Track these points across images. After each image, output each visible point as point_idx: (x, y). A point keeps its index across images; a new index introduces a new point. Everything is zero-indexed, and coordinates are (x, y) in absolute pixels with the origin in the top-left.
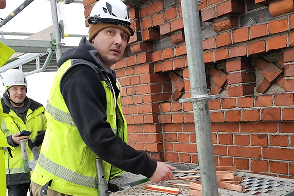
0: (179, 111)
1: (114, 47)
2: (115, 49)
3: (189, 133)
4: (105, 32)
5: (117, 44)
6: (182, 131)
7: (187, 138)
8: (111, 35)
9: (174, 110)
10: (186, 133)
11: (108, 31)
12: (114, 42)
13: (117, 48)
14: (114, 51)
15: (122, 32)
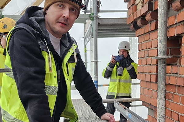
0: (176, 73)
1: (61, 19)
2: (63, 21)
3: (180, 95)
4: (55, 6)
5: (64, 17)
6: (176, 92)
7: (179, 99)
8: (61, 9)
9: (173, 73)
10: (178, 94)
11: (58, 5)
12: (62, 15)
13: (64, 21)
14: (61, 23)
15: (71, 6)
